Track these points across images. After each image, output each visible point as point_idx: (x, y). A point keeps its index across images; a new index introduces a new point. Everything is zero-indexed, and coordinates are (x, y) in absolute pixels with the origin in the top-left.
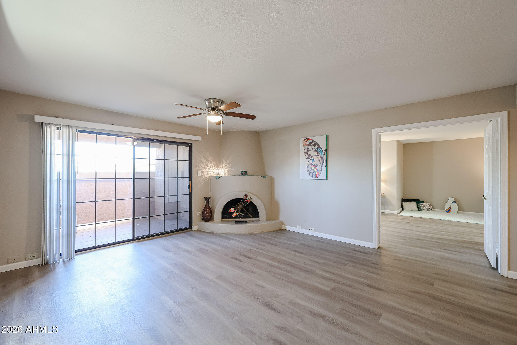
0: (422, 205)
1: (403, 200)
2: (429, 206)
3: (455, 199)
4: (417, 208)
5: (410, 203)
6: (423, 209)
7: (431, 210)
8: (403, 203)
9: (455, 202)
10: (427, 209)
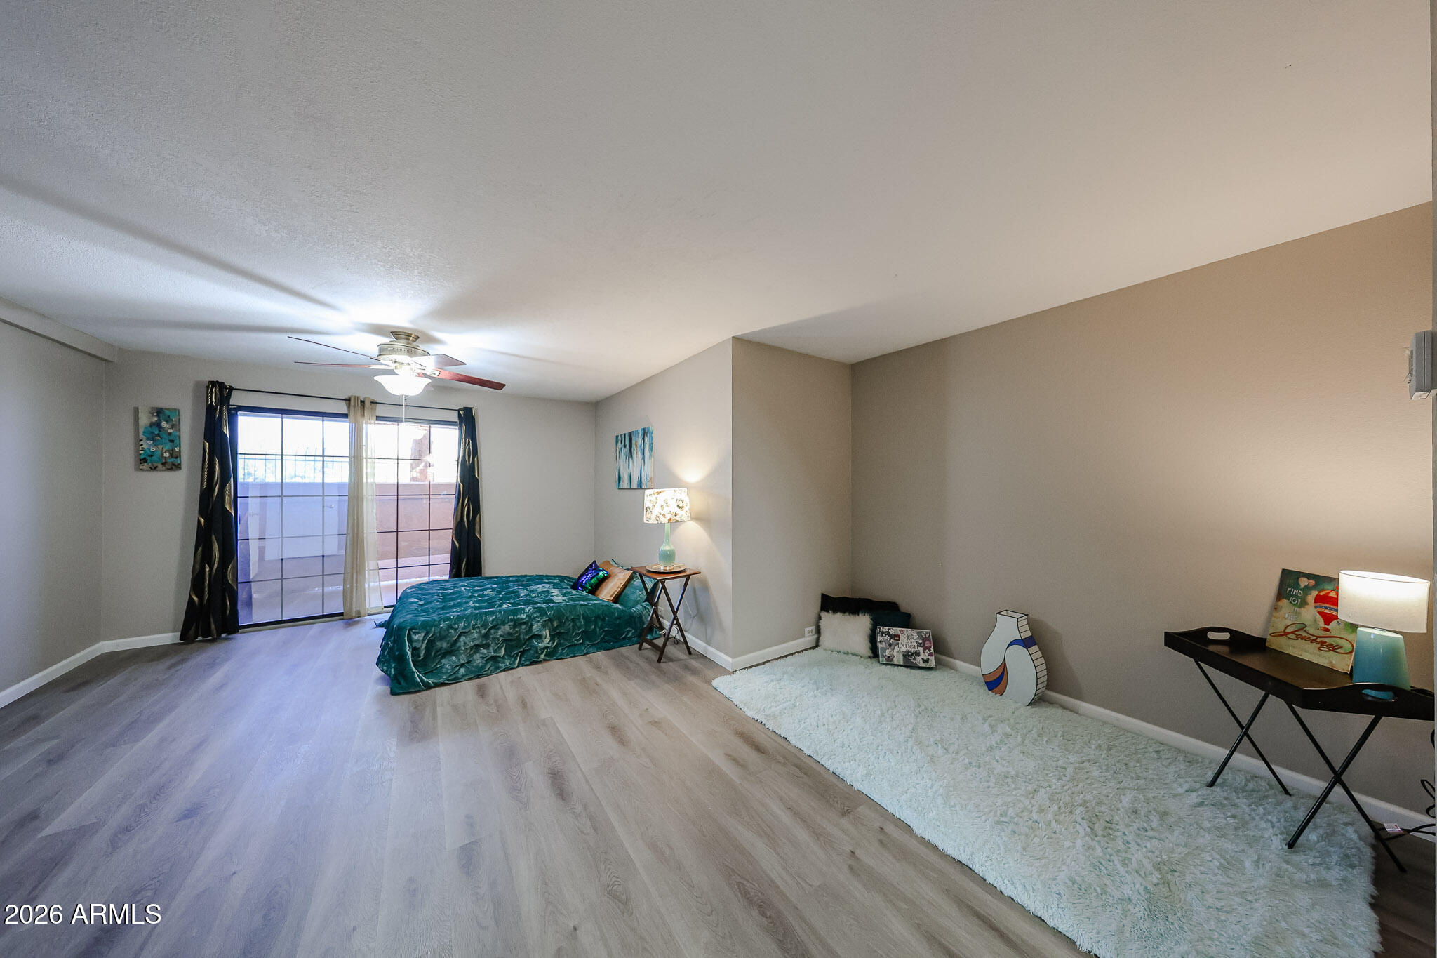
0: (889, 634)
1: (830, 604)
2: (919, 645)
3: (1032, 625)
4: (863, 647)
5: (847, 616)
6: (888, 653)
7: (922, 664)
8: (824, 614)
9: (1026, 643)
10: (906, 655)
